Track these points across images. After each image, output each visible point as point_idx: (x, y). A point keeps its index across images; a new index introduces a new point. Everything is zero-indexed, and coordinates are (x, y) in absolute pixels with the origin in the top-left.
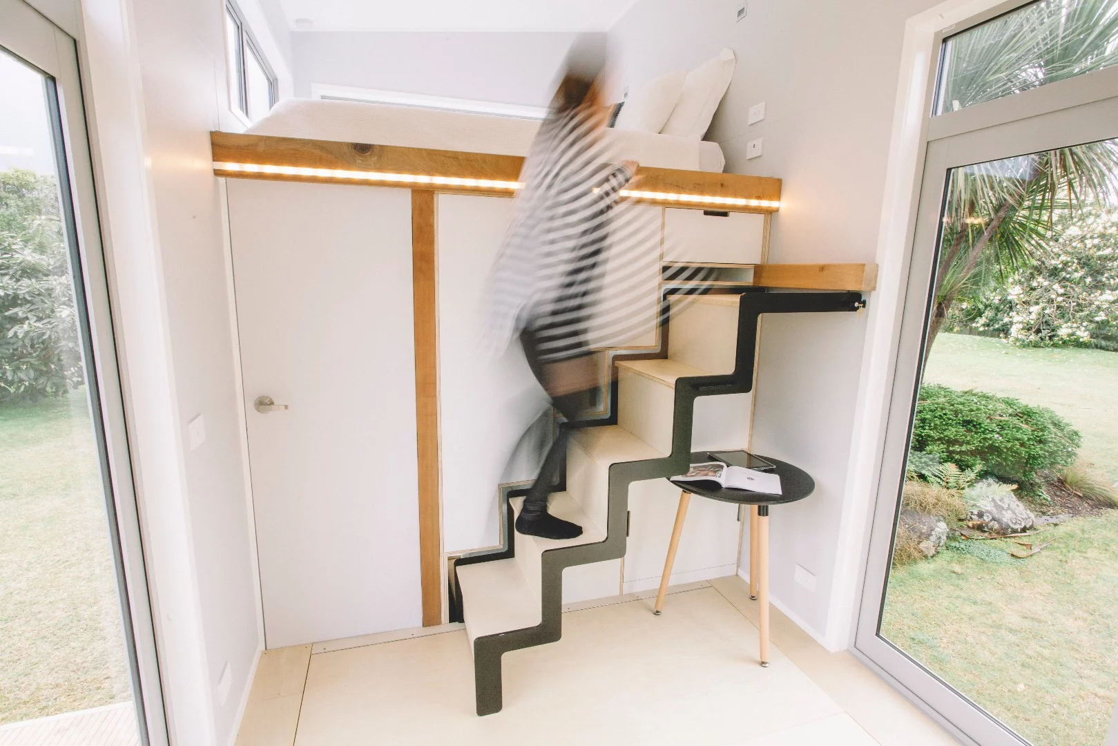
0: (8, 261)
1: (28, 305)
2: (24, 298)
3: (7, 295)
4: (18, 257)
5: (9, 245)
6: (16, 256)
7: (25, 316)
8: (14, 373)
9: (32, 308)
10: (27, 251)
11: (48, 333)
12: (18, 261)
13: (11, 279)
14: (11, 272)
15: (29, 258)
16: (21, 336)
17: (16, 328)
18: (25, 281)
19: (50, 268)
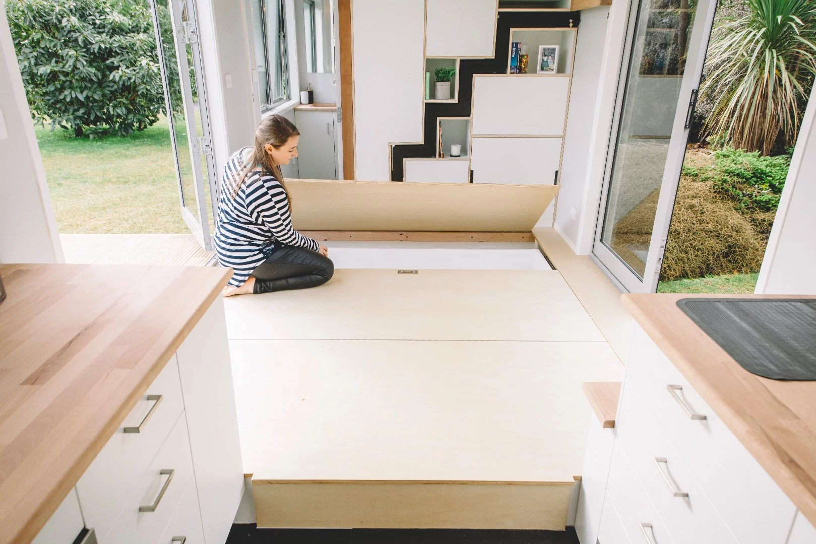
0: (104, 22)
1: (119, 56)
2: (116, 51)
3: (106, 48)
4: (110, 18)
5: (103, 8)
6: (108, 17)
7: (118, 64)
8: (114, 109)
9: (122, 59)
10: (115, 13)
11: (134, 77)
12: (110, 21)
13: (107, 35)
14: (106, 30)
15: (117, 19)
16: (117, 79)
17: (114, 73)
18: (117, 38)
19: (130, 27)
